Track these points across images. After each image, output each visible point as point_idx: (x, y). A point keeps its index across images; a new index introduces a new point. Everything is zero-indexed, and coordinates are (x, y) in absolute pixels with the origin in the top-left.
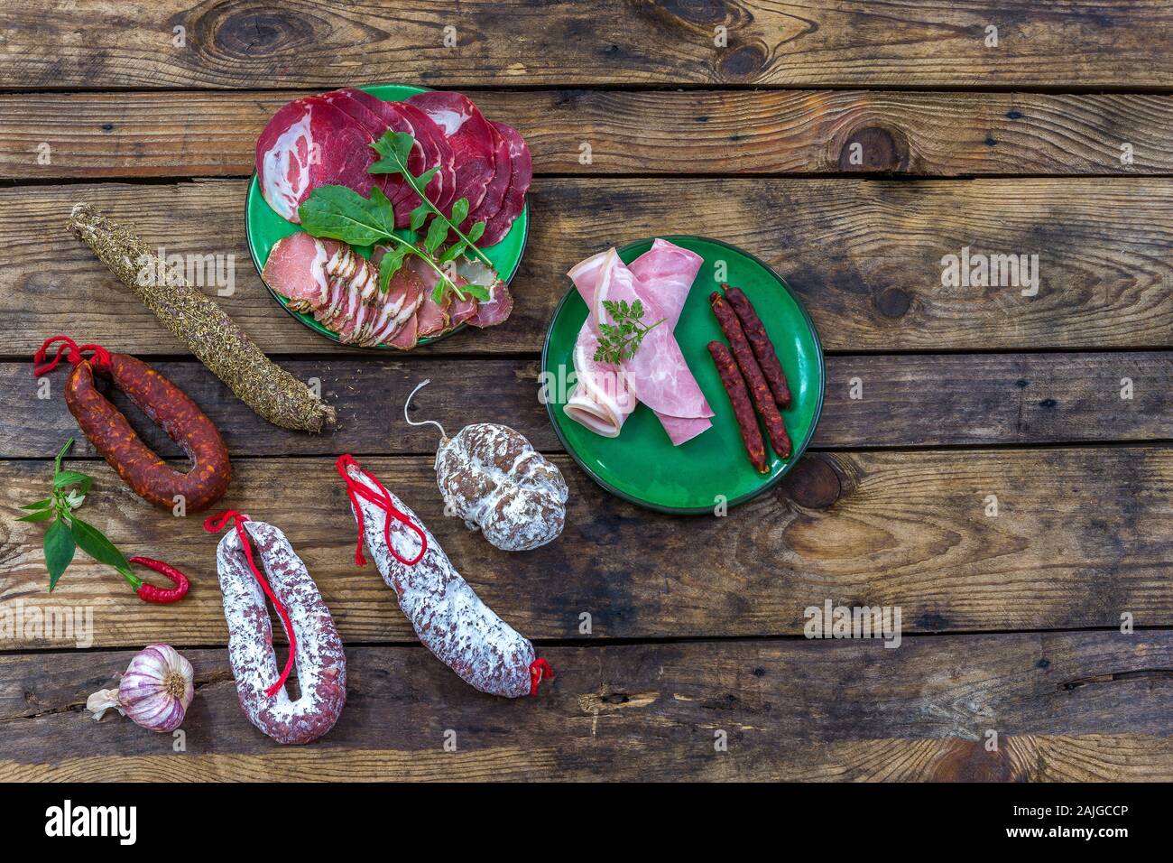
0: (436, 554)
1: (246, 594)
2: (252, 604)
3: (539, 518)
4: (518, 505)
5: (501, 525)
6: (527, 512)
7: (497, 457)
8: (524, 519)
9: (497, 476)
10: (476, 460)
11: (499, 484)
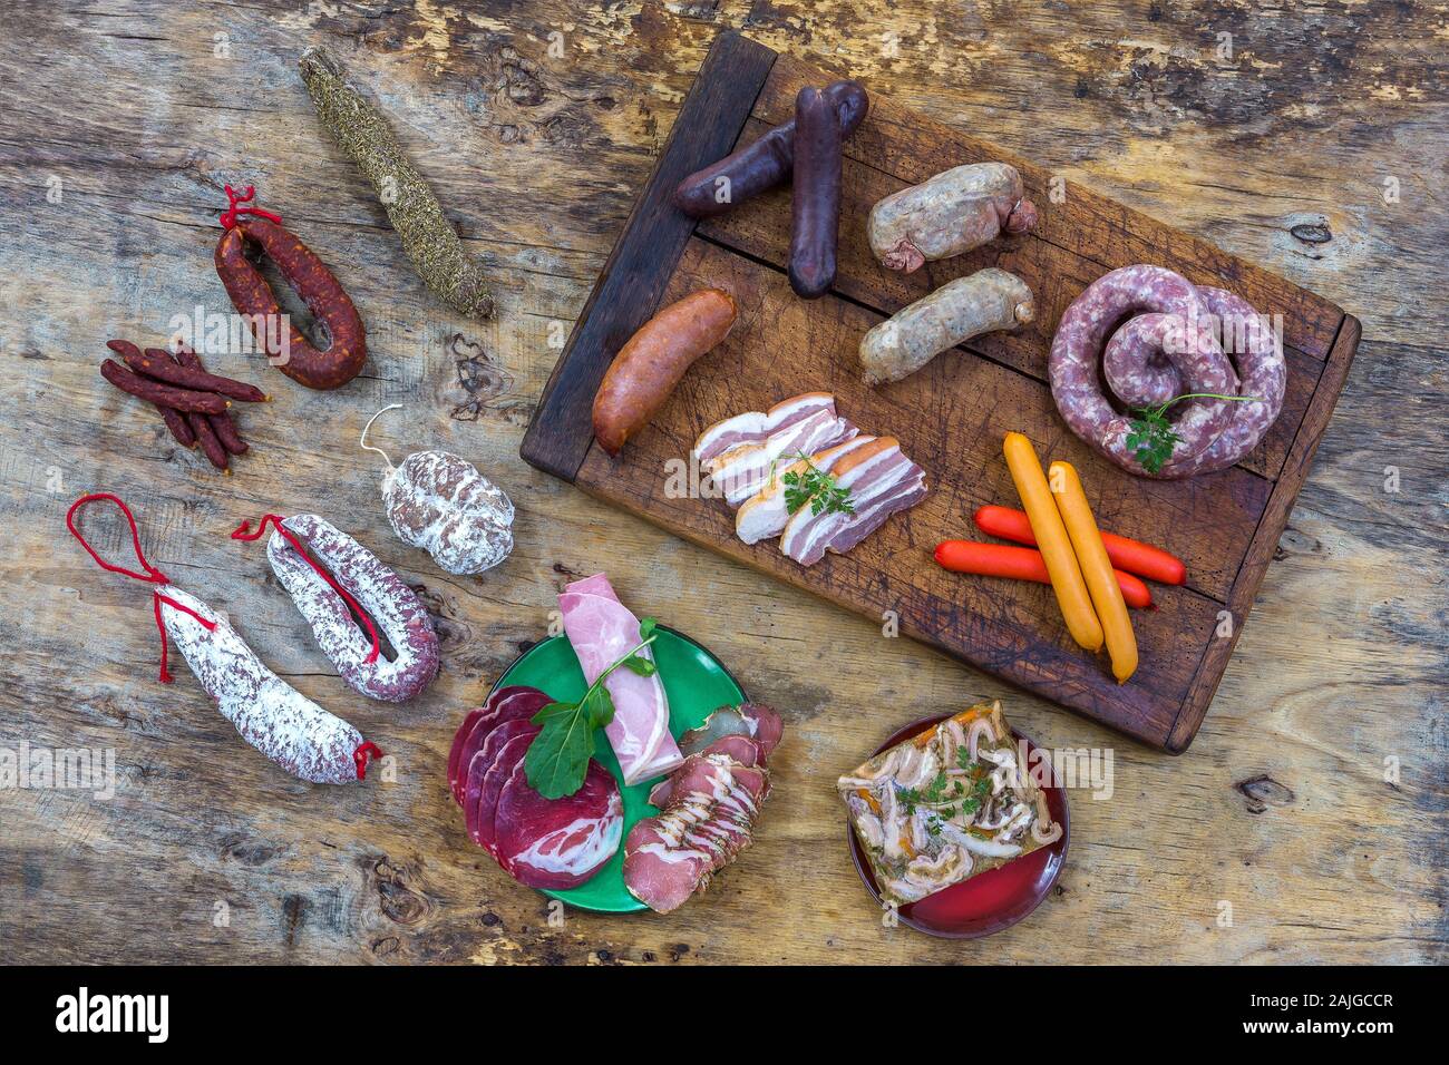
1: (311, 584)
2: (319, 591)
3: (484, 542)
4: (462, 531)
5: (448, 552)
6: (472, 538)
7: (438, 485)
8: (470, 544)
9: (440, 504)
10: (419, 489)
11: (444, 512)
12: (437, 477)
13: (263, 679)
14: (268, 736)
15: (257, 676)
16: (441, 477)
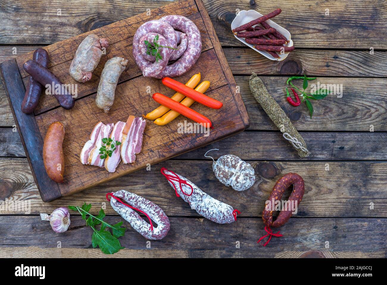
0: (197, 189)
3: (248, 180)
4: (241, 178)
5: (238, 184)
6: (245, 179)
7: (232, 165)
8: (244, 181)
9: (233, 170)
10: (226, 167)
11: (234, 173)
12: (232, 163)
13: (203, 195)
14: (207, 211)
15: (201, 194)
16: (233, 162)
